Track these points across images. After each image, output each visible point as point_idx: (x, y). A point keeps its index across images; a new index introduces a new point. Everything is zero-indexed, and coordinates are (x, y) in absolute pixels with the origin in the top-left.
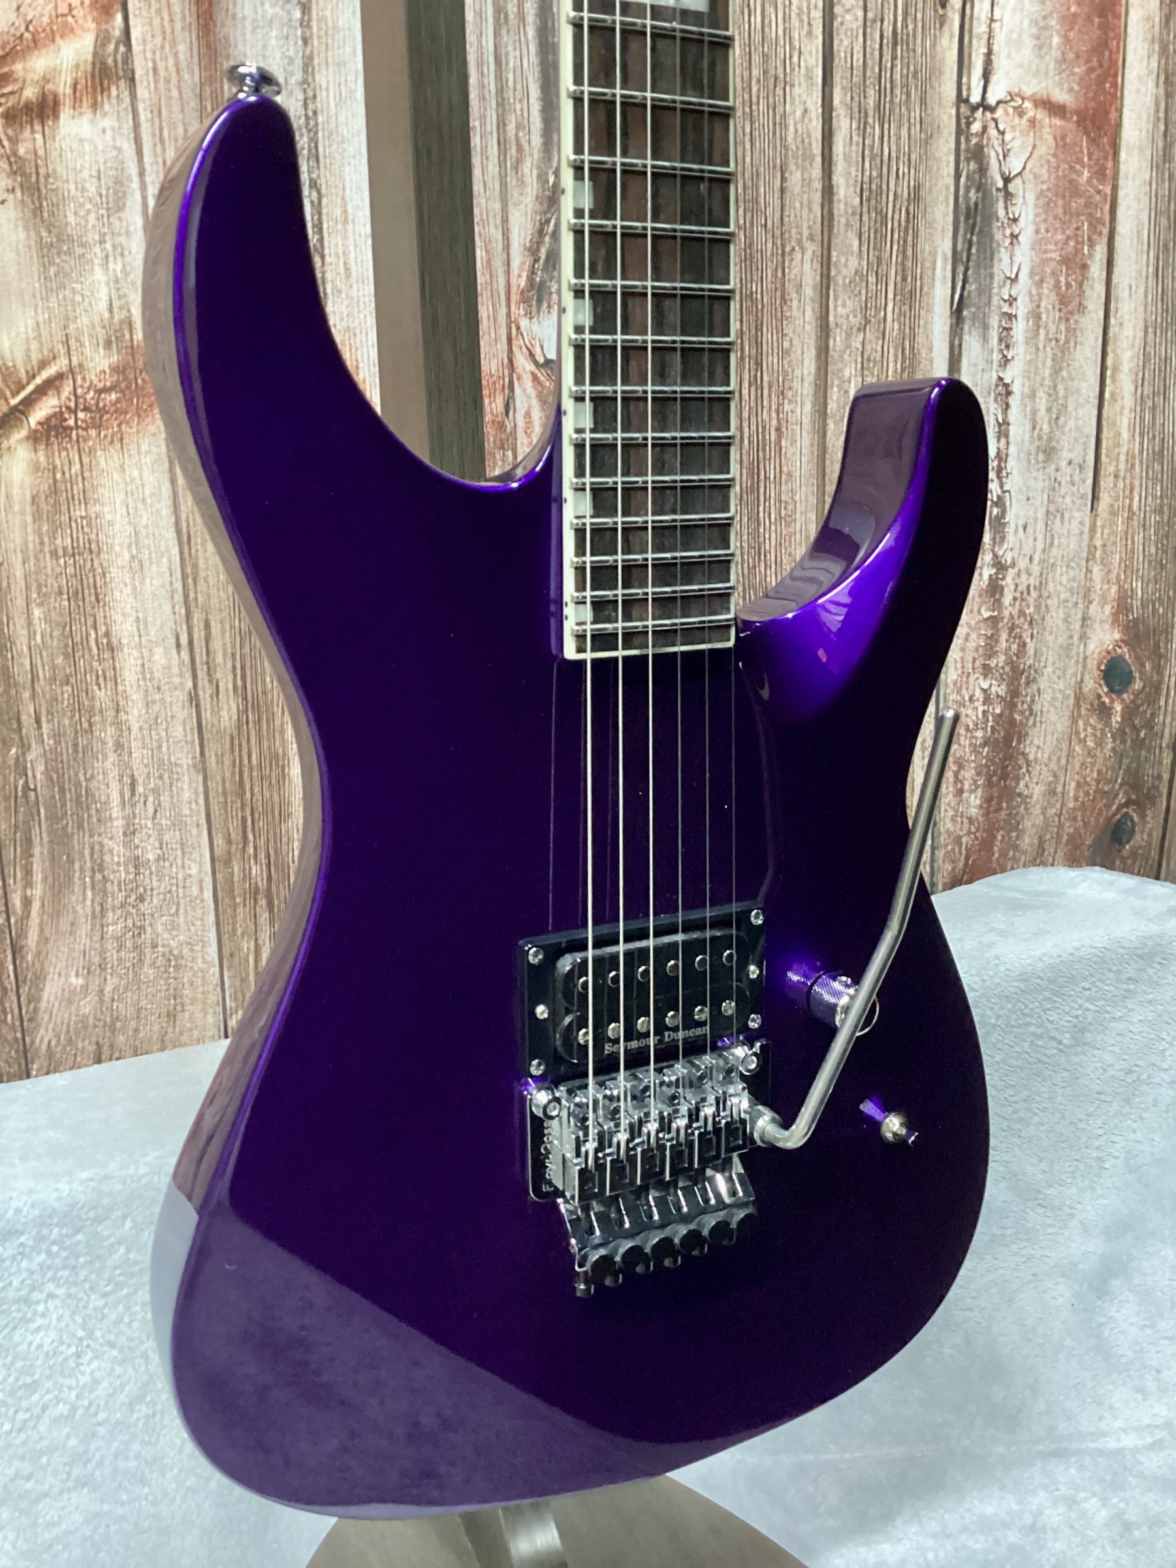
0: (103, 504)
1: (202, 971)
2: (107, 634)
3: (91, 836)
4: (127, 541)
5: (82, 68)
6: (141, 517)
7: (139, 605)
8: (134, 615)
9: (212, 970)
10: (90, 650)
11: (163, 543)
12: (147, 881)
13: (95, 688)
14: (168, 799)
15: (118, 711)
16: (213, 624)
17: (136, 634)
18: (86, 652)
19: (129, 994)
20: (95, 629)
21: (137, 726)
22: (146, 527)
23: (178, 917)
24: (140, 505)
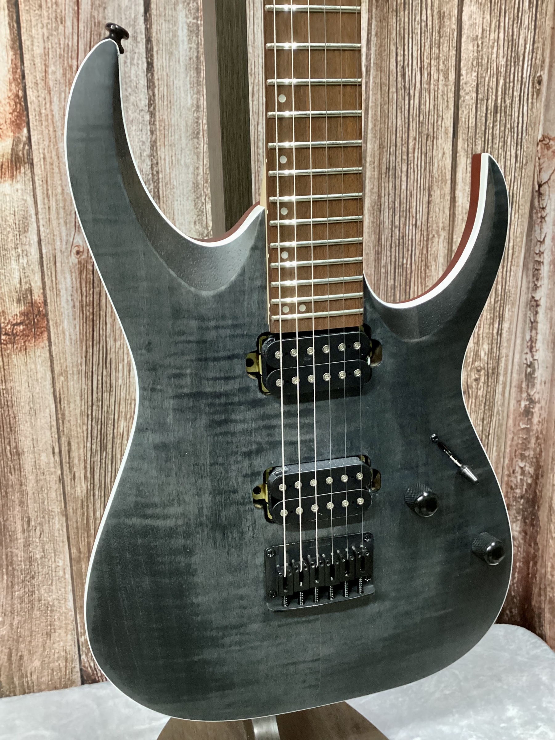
0: (15, 382)
1: (65, 613)
2: (16, 447)
3: (6, 549)
4: (28, 400)
5: (6, 157)
6: (36, 388)
7: (33, 432)
8: (31, 437)
9: (70, 613)
10: (7, 456)
11: (47, 402)
12: (36, 568)
13: (9, 474)
14: (48, 528)
15: (21, 485)
16: (72, 444)
17: (32, 446)
18: (5, 457)
19: (26, 625)
20: (10, 446)
21: (32, 492)
22: (38, 393)
23: (52, 586)
24: (35, 383)
